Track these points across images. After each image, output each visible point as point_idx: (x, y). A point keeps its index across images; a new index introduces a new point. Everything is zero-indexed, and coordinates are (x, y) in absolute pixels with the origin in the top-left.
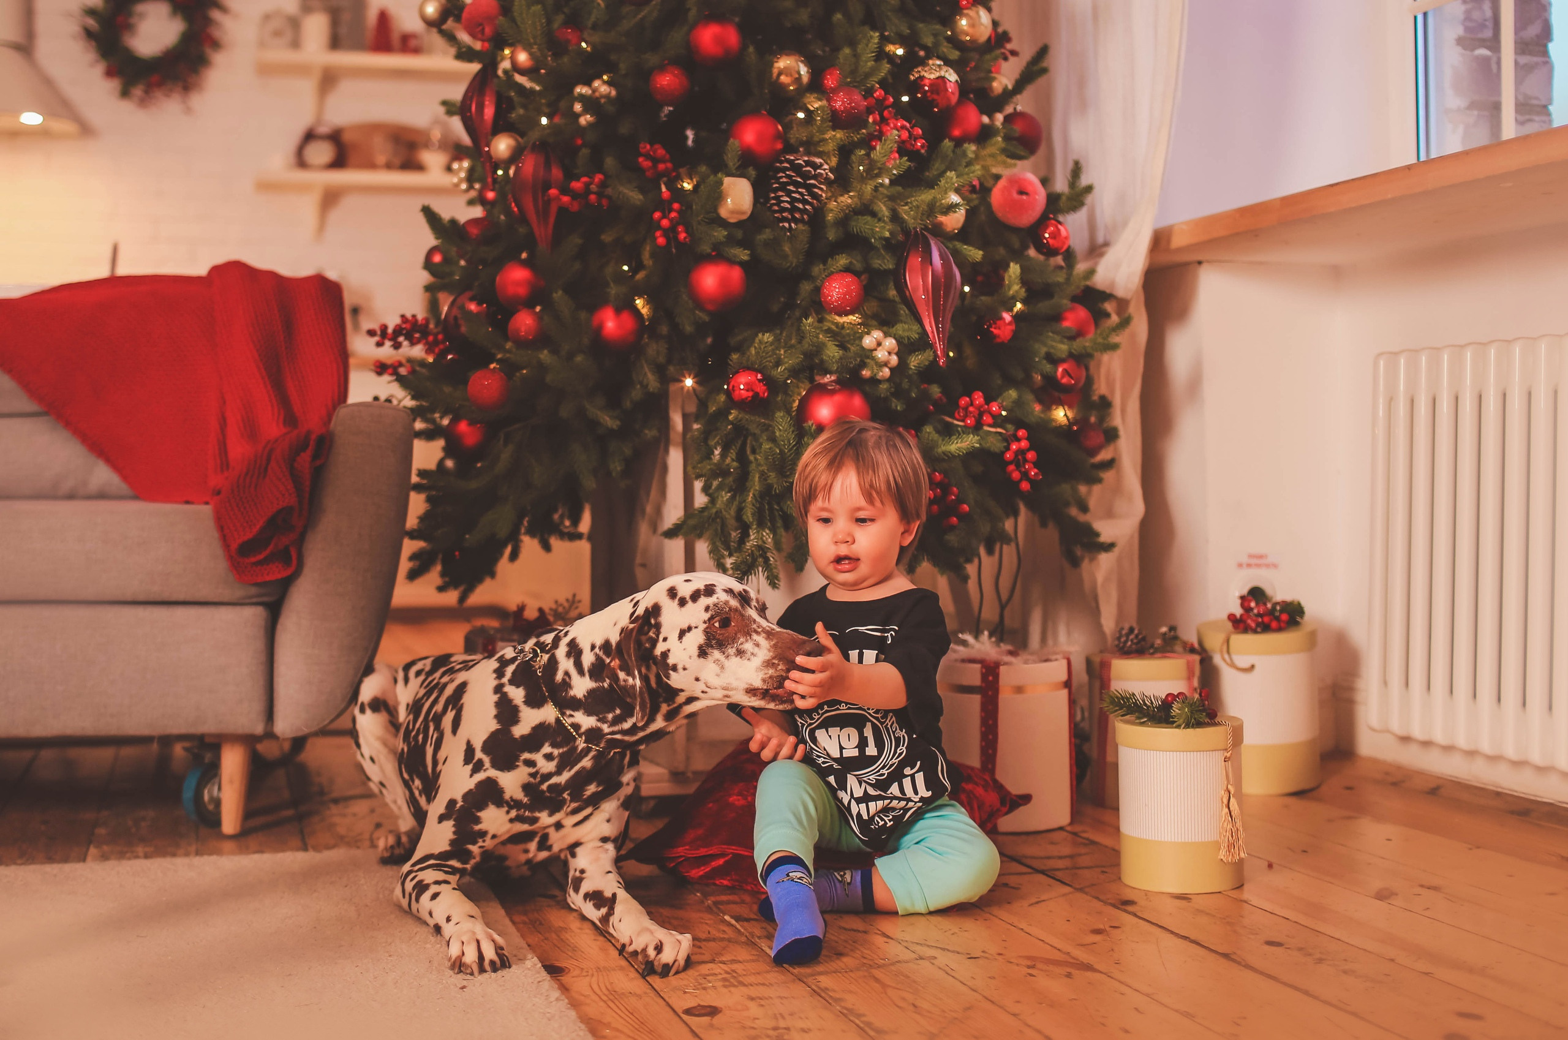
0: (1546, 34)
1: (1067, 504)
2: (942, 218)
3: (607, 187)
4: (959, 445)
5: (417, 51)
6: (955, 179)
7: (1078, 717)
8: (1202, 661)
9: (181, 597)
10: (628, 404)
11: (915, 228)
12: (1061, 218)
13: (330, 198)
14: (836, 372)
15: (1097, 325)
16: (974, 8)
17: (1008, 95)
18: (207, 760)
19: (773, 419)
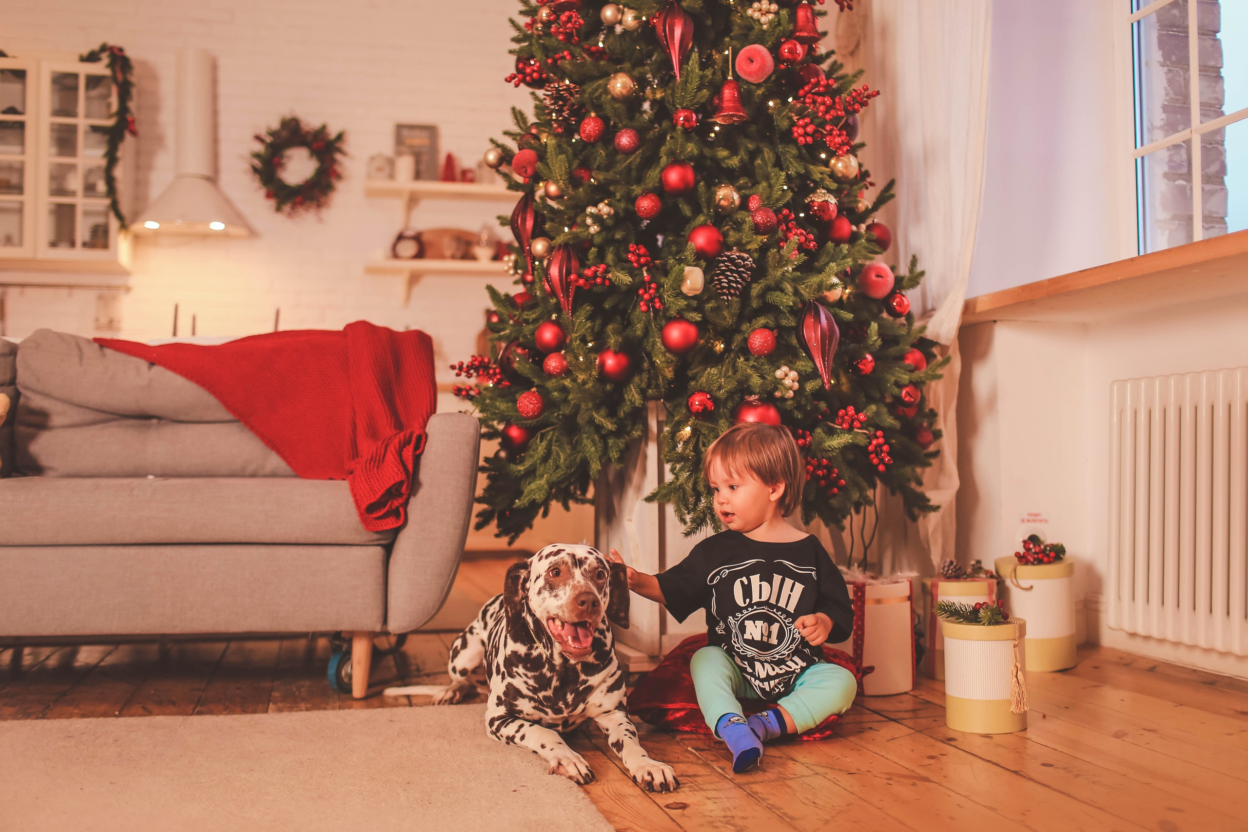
0: (1223, 170)
1: (909, 480)
2: (826, 293)
3: (609, 272)
4: (839, 441)
5: (472, 181)
6: (835, 268)
7: (916, 622)
8: (998, 583)
9: (328, 541)
10: (622, 414)
11: (809, 300)
12: (904, 293)
13: (414, 279)
14: (759, 393)
15: (928, 362)
16: (846, 156)
17: (868, 212)
18: (344, 649)
19: (717, 424)
